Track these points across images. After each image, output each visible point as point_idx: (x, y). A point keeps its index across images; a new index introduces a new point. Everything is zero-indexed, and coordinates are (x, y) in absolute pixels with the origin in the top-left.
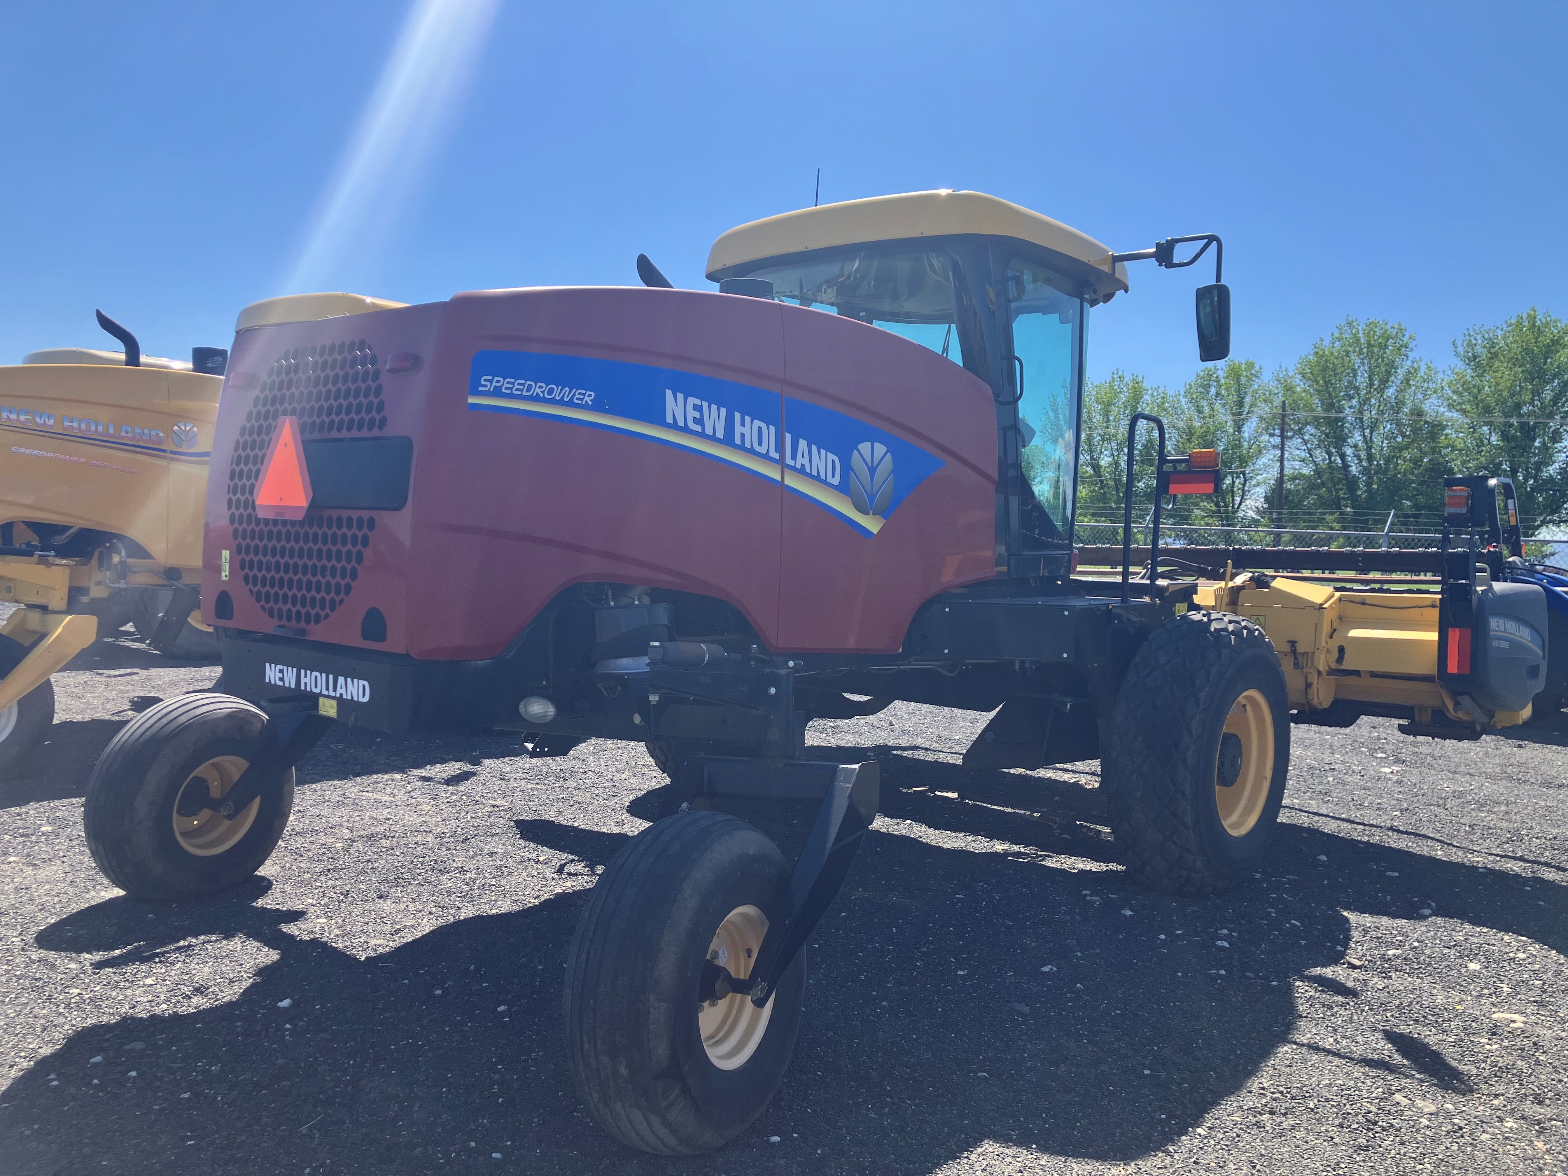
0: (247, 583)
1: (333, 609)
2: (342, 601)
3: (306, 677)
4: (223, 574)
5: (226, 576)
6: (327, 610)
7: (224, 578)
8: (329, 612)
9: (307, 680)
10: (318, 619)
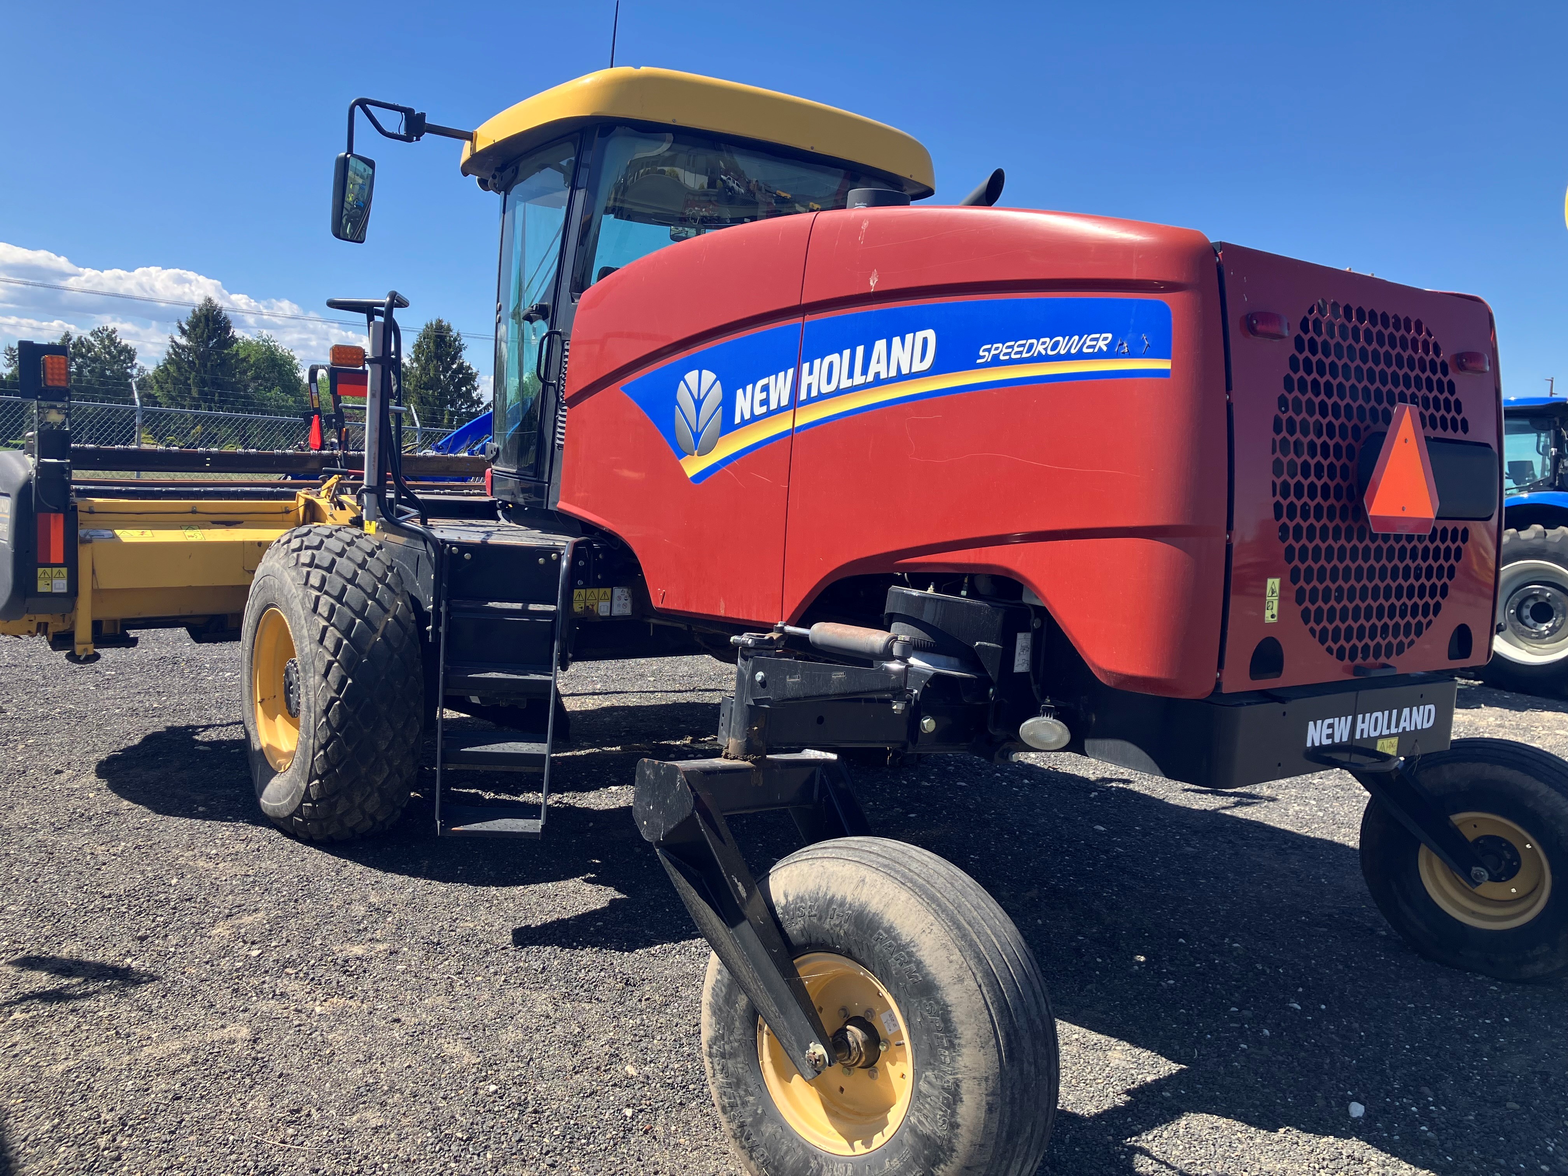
0: (1306, 621)
1: (1419, 633)
2: (1429, 623)
3: (1363, 722)
4: (1268, 614)
5: (1273, 616)
6: (1412, 636)
7: (1268, 618)
8: (1415, 638)
9: (1365, 726)
10: (1400, 649)
